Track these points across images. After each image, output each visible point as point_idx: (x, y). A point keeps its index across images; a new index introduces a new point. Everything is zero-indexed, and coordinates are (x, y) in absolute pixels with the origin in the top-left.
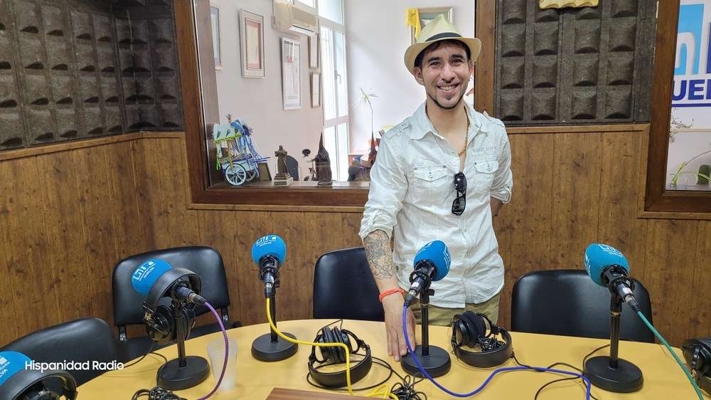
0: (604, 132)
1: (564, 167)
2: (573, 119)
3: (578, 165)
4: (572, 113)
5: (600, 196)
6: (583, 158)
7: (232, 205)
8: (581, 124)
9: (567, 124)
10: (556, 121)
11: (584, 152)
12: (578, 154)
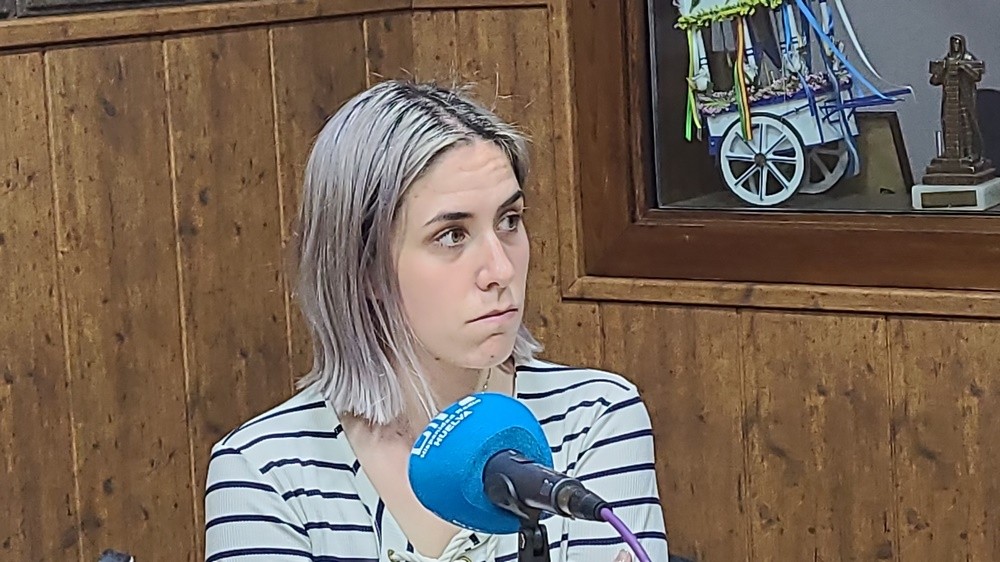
7: (742, 286)
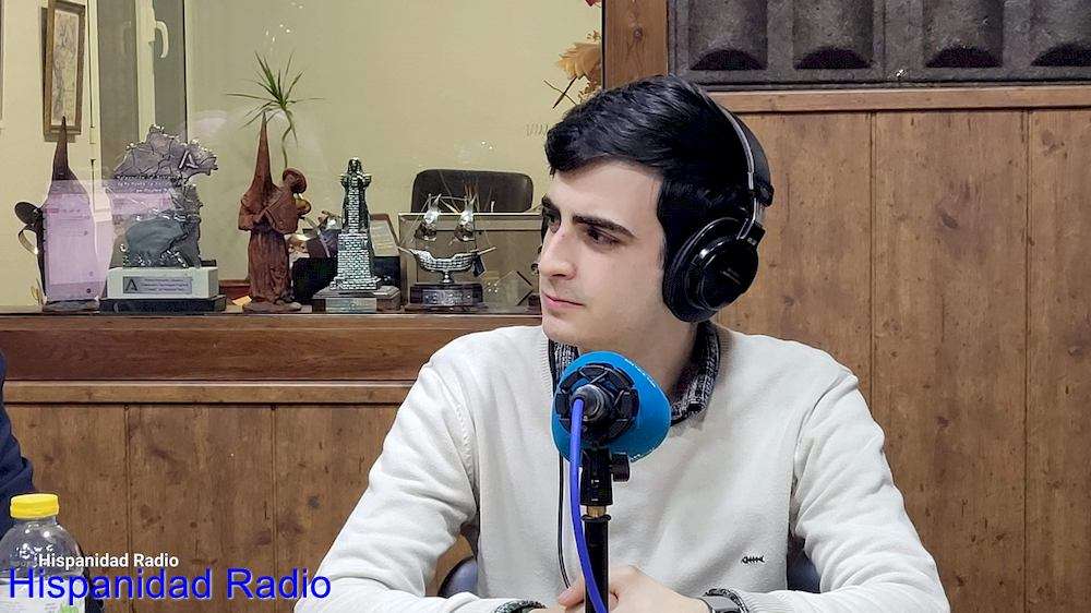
0: (1030, 109)
1: (905, 232)
2: (929, 65)
3: (951, 223)
4: (925, 48)
5: (1027, 332)
6: (967, 196)
8: (955, 82)
9: (914, 82)
10: (875, 72)
11: (971, 179)
12: (951, 186)
